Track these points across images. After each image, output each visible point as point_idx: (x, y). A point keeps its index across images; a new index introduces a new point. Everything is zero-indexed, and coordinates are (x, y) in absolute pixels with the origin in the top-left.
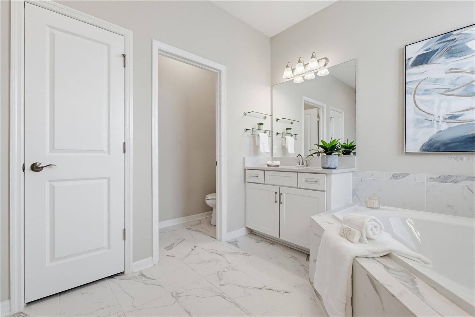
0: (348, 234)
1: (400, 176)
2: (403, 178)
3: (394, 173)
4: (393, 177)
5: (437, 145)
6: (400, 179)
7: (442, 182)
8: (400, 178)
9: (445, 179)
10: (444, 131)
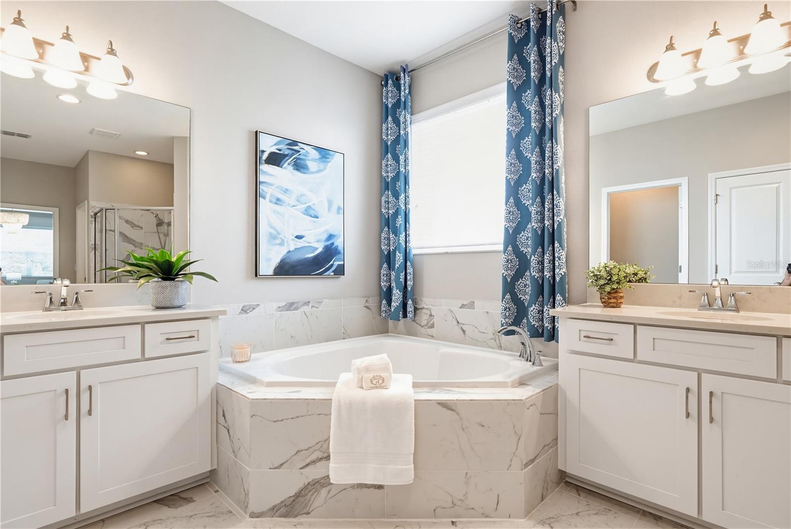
0: (381, 382)
1: (249, 309)
2: (254, 310)
3: (243, 304)
4: (242, 311)
5: (287, 267)
6: (250, 313)
7: (287, 311)
8: (251, 311)
9: (291, 306)
10: (292, 251)
